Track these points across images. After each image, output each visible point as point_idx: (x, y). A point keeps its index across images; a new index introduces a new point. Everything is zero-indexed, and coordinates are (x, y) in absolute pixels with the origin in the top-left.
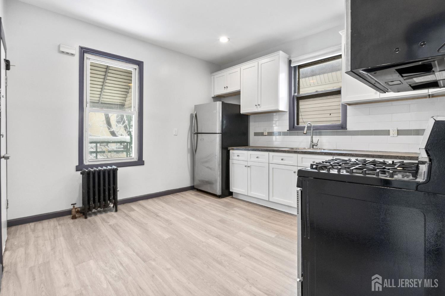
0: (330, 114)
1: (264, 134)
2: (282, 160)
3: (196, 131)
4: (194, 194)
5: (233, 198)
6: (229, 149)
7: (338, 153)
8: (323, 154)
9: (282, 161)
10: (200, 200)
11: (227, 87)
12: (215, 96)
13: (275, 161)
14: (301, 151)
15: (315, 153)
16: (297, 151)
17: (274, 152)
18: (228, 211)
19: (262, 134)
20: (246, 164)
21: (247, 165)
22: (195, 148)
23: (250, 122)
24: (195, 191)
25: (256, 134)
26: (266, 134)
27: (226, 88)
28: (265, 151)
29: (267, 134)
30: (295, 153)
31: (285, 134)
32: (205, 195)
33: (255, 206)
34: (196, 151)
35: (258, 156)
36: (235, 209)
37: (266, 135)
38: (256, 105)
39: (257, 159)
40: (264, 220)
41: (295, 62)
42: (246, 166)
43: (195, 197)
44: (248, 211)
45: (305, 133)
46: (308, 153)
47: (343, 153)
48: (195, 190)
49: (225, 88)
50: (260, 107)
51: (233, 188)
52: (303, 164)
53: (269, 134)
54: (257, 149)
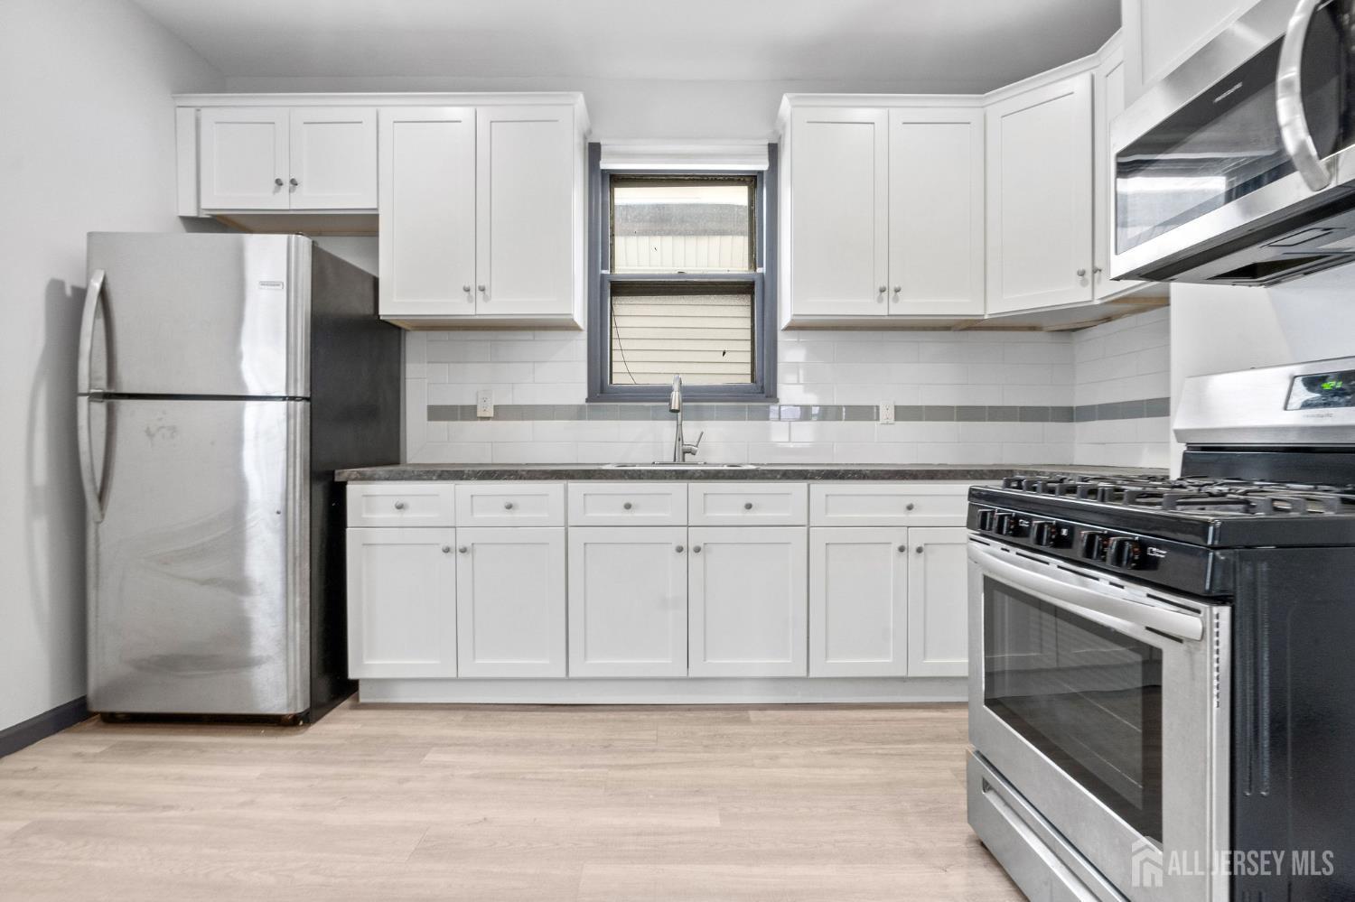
0: (724, 353)
1: (480, 414)
2: (628, 506)
3: (102, 386)
4: (102, 754)
5: (358, 706)
6: (337, 479)
7: (823, 471)
8: (778, 476)
9: (628, 514)
10: (181, 778)
11: (294, 183)
12: (204, 215)
13: (595, 515)
14: (702, 471)
15: (750, 474)
16: (687, 471)
17: (589, 478)
18: (407, 780)
19: (468, 413)
20: (447, 539)
21: (451, 544)
22: (98, 484)
23: (405, 363)
24: (88, 732)
25: (436, 413)
26: (488, 415)
27: (287, 184)
28: (546, 479)
29: (491, 413)
30: (677, 478)
31: (577, 413)
32: (192, 734)
33: (495, 715)
34: (102, 496)
35: (511, 500)
36: (432, 757)
37: (488, 418)
38: (467, 290)
39: (508, 515)
40: (610, 767)
41: (613, 154)
42: (447, 550)
43: (124, 768)
44: (496, 746)
45: (677, 408)
46: (727, 475)
47: (838, 471)
48: (89, 725)
49: (279, 183)
50: (486, 299)
51: (366, 663)
52: (708, 514)
53: (502, 413)
54: (509, 471)
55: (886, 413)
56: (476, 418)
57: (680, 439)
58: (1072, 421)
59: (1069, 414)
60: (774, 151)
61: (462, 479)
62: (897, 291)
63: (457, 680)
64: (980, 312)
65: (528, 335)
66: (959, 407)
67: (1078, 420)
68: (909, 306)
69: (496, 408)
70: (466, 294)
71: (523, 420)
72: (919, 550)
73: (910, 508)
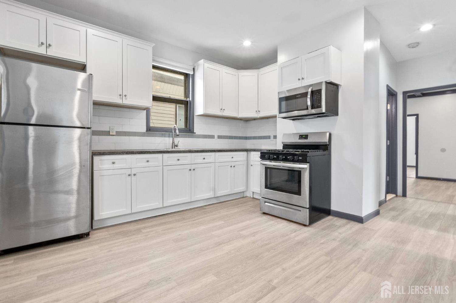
2: (178, 160)
9: (180, 162)
11: (49, 45)
13: (170, 163)
15: (204, 151)
17: (169, 153)
19: (107, 133)
21: (131, 173)
25: (96, 133)
26: (113, 134)
27: (46, 46)
28: (158, 153)
29: (114, 134)
30: (189, 152)
31: (143, 135)
37: (114, 135)
42: (129, 175)
45: (178, 134)
46: (199, 151)
49: (42, 43)
50: (126, 99)
51: (100, 214)
52: (195, 161)
53: (119, 134)
54: (147, 151)
55: (216, 137)
56: (110, 135)
57: (173, 142)
58: (247, 139)
59: (246, 138)
60: (194, 69)
61: (133, 154)
62: (224, 110)
63: (132, 214)
64: (237, 116)
65: (128, 110)
66: (229, 136)
67: (248, 139)
68: (226, 113)
69: (116, 132)
70: (120, 96)
71: (125, 136)
72: (234, 166)
73: (232, 158)
